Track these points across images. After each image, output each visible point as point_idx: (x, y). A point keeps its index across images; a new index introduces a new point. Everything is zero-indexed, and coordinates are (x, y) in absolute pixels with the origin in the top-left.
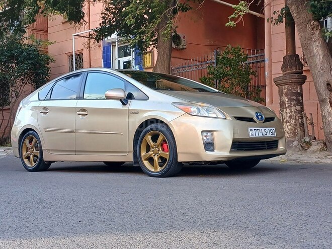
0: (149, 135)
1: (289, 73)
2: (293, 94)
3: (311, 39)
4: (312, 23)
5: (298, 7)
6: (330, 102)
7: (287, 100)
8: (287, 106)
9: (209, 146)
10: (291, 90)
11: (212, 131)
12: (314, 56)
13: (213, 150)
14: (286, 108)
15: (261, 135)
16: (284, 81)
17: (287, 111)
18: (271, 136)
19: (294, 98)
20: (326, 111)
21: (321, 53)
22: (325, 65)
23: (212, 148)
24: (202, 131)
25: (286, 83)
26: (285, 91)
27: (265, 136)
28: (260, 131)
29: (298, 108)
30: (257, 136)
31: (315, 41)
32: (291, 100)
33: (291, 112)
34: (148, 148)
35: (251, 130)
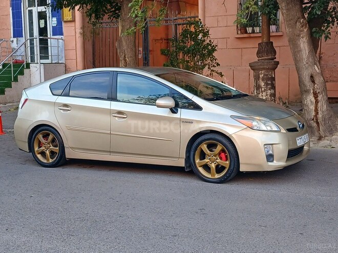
0: (205, 144)
1: (265, 59)
2: (268, 79)
3: (299, 36)
4: (301, 21)
5: (288, 4)
6: (313, 92)
7: (263, 84)
8: (263, 89)
9: (270, 157)
10: (267, 75)
11: (272, 145)
12: (301, 51)
13: (272, 161)
14: (262, 92)
16: (262, 67)
17: (263, 95)
18: (307, 141)
19: (269, 82)
20: (308, 100)
21: (307, 48)
22: (310, 60)
23: (272, 159)
24: (265, 145)
25: (263, 69)
26: (261, 76)
27: (305, 143)
29: (272, 91)
30: (301, 144)
31: (303, 37)
32: (267, 84)
33: (267, 95)
34: (203, 156)
35: (298, 140)
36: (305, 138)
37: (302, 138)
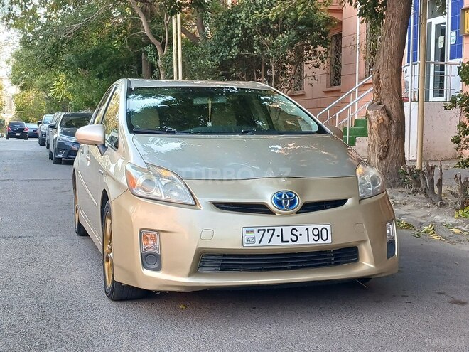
9: (152, 259)
11: (158, 232)
23: (157, 265)
24: (141, 230)
27: (291, 243)
35: (247, 232)
36: (294, 232)
37: (274, 230)
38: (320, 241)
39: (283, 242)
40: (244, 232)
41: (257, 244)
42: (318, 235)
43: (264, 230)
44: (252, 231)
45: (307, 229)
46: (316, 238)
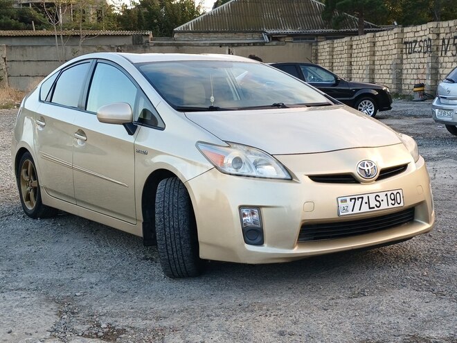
9: (253, 234)
11: (258, 208)
13: (261, 243)
15: (365, 208)
18: (391, 206)
23: (259, 239)
24: (241, 207)
27: (376, 209)
28: (365, 200)
30: (356, 210)
35: (342, 201)
36: (377, 198)
37: (362, 198)
38: (396, 205)
39: (370, 208)
40: (339, 202)
41: (350, 212)
42: (394, 199)
43: (355, 199)
44: (346, 201)
45: (386, 195)
46: (393, 202)
